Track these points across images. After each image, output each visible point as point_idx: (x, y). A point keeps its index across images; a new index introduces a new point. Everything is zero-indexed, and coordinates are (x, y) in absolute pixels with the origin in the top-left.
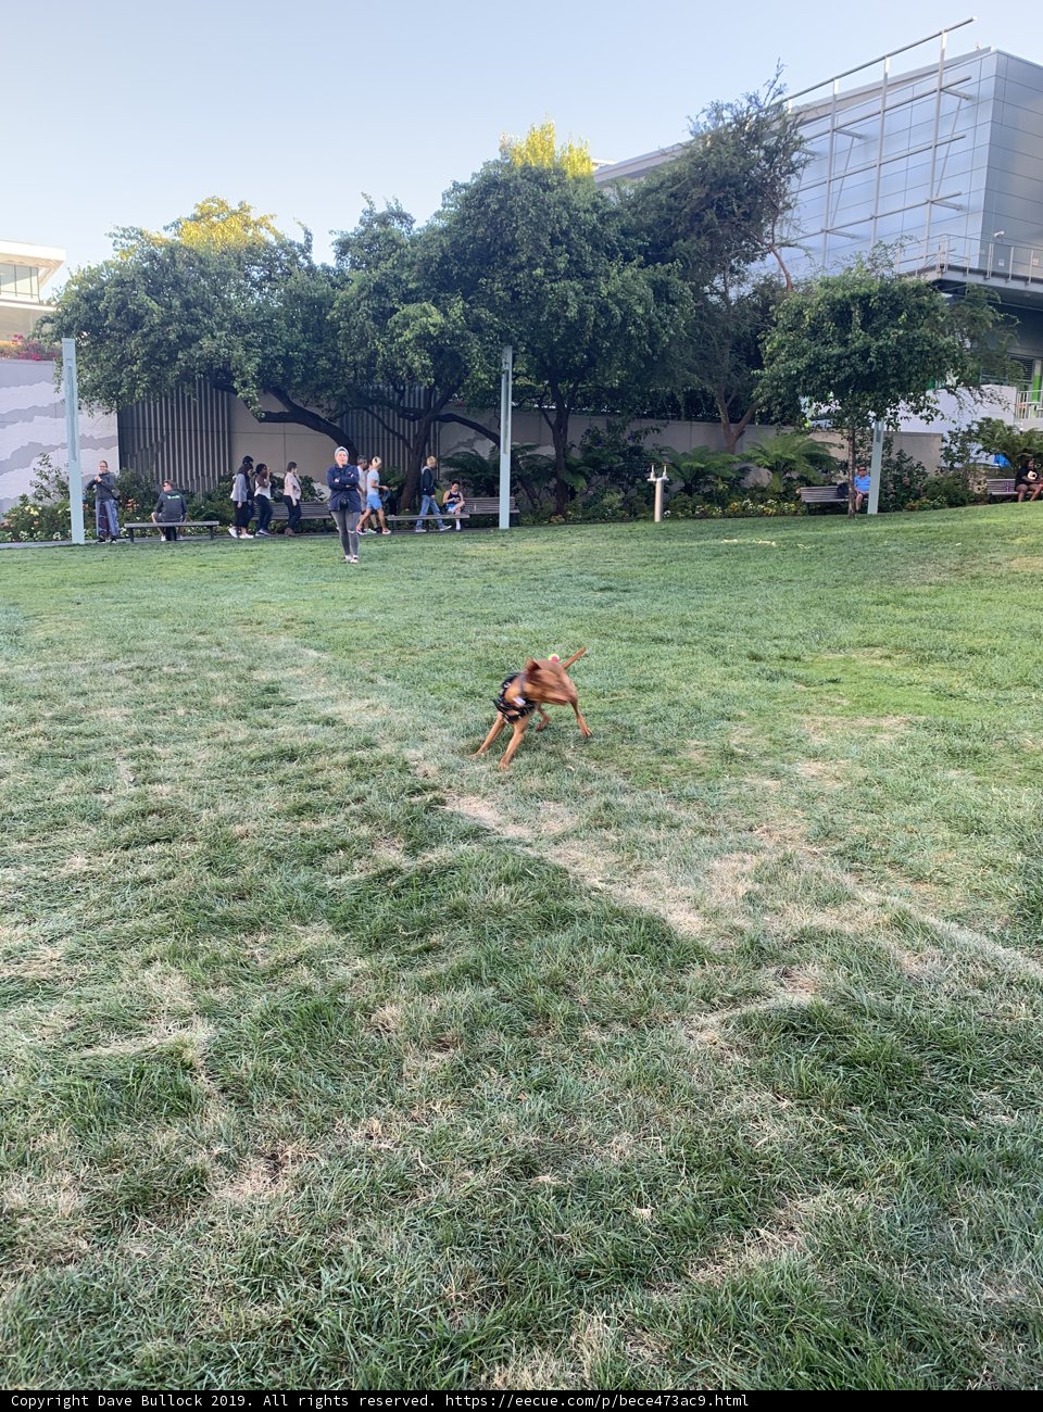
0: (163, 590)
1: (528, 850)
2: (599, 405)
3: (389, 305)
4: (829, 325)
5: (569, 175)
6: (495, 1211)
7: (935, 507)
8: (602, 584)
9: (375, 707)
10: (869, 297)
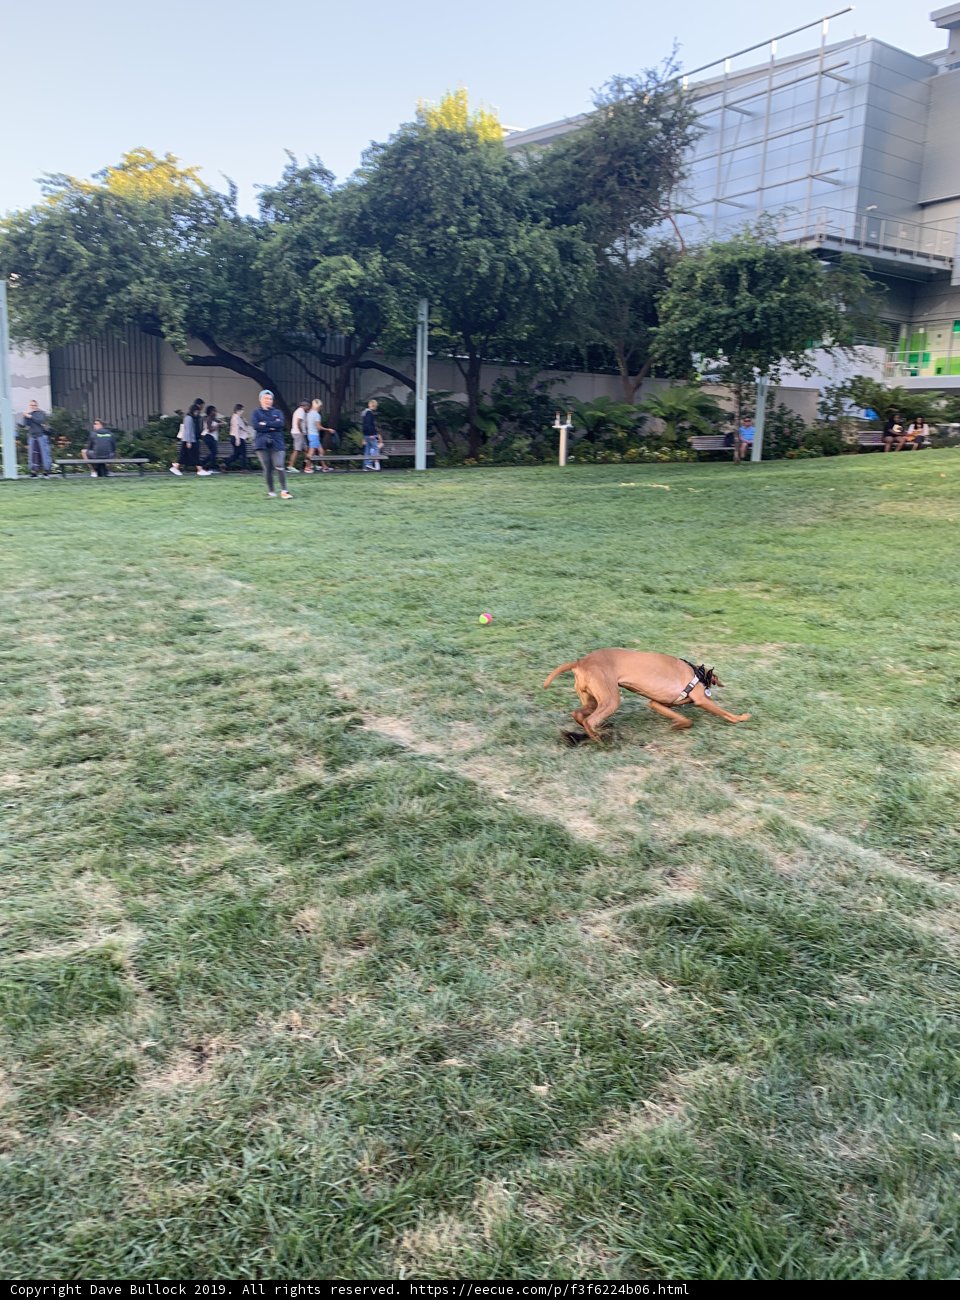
0: (94, 524)
1: (439, 765)
2: (509, 357)
3: (311, 257)
4: (719, 287)
5: (481, 140)
6: (407, 1092)
7: (812, 456)
8: (512, 522)
9: (296, 634)
10: (755, 262)
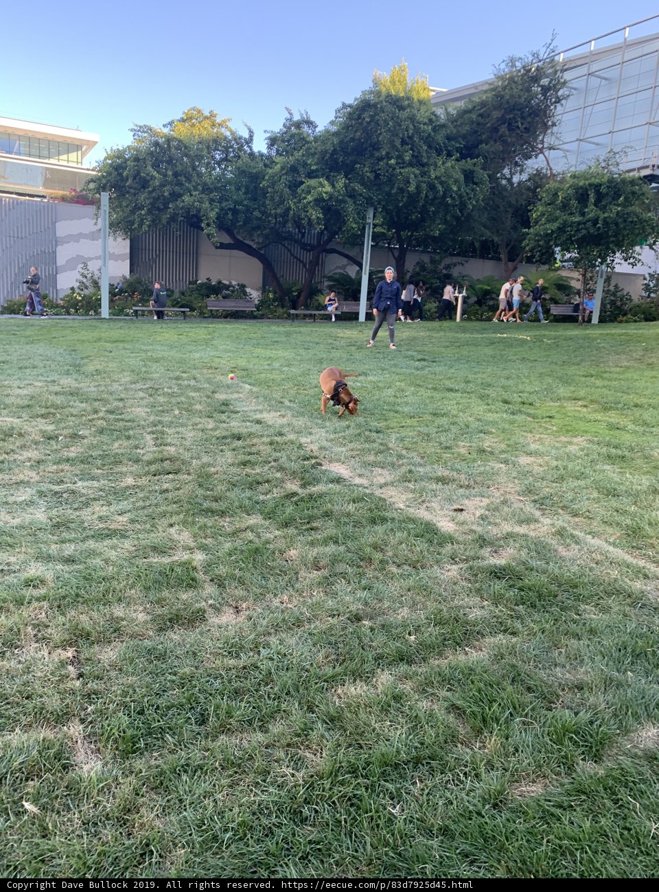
1: (365, 490)
2: (426, 247)
3: (299, 179)
4: (574, 203)
5: (415, 100)
7: (635, 321)
9: (283, 416)
10: (601, 185)
